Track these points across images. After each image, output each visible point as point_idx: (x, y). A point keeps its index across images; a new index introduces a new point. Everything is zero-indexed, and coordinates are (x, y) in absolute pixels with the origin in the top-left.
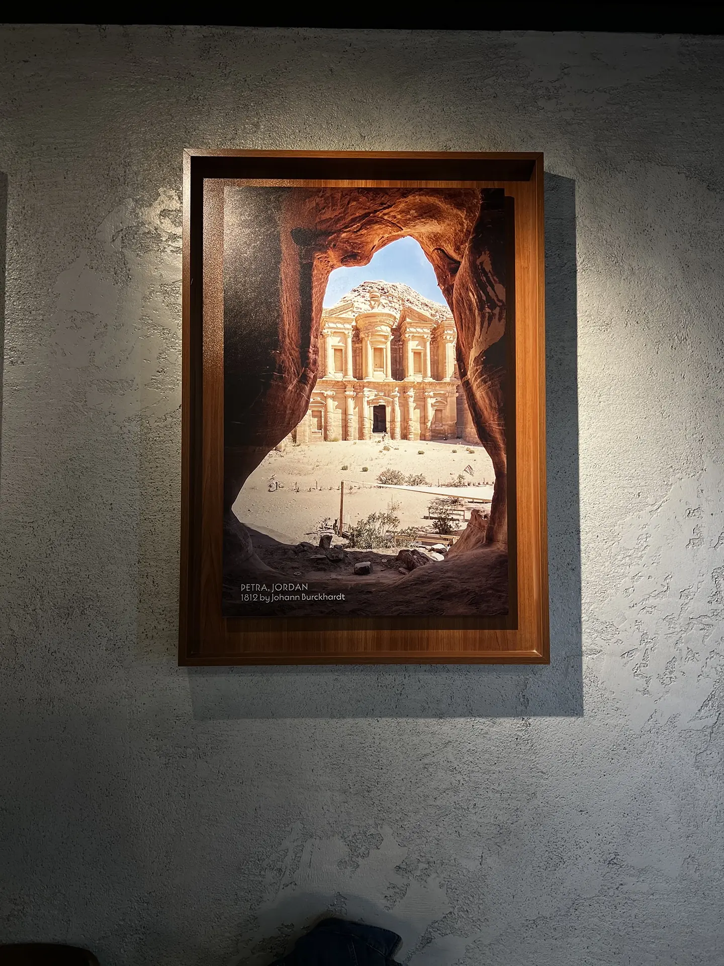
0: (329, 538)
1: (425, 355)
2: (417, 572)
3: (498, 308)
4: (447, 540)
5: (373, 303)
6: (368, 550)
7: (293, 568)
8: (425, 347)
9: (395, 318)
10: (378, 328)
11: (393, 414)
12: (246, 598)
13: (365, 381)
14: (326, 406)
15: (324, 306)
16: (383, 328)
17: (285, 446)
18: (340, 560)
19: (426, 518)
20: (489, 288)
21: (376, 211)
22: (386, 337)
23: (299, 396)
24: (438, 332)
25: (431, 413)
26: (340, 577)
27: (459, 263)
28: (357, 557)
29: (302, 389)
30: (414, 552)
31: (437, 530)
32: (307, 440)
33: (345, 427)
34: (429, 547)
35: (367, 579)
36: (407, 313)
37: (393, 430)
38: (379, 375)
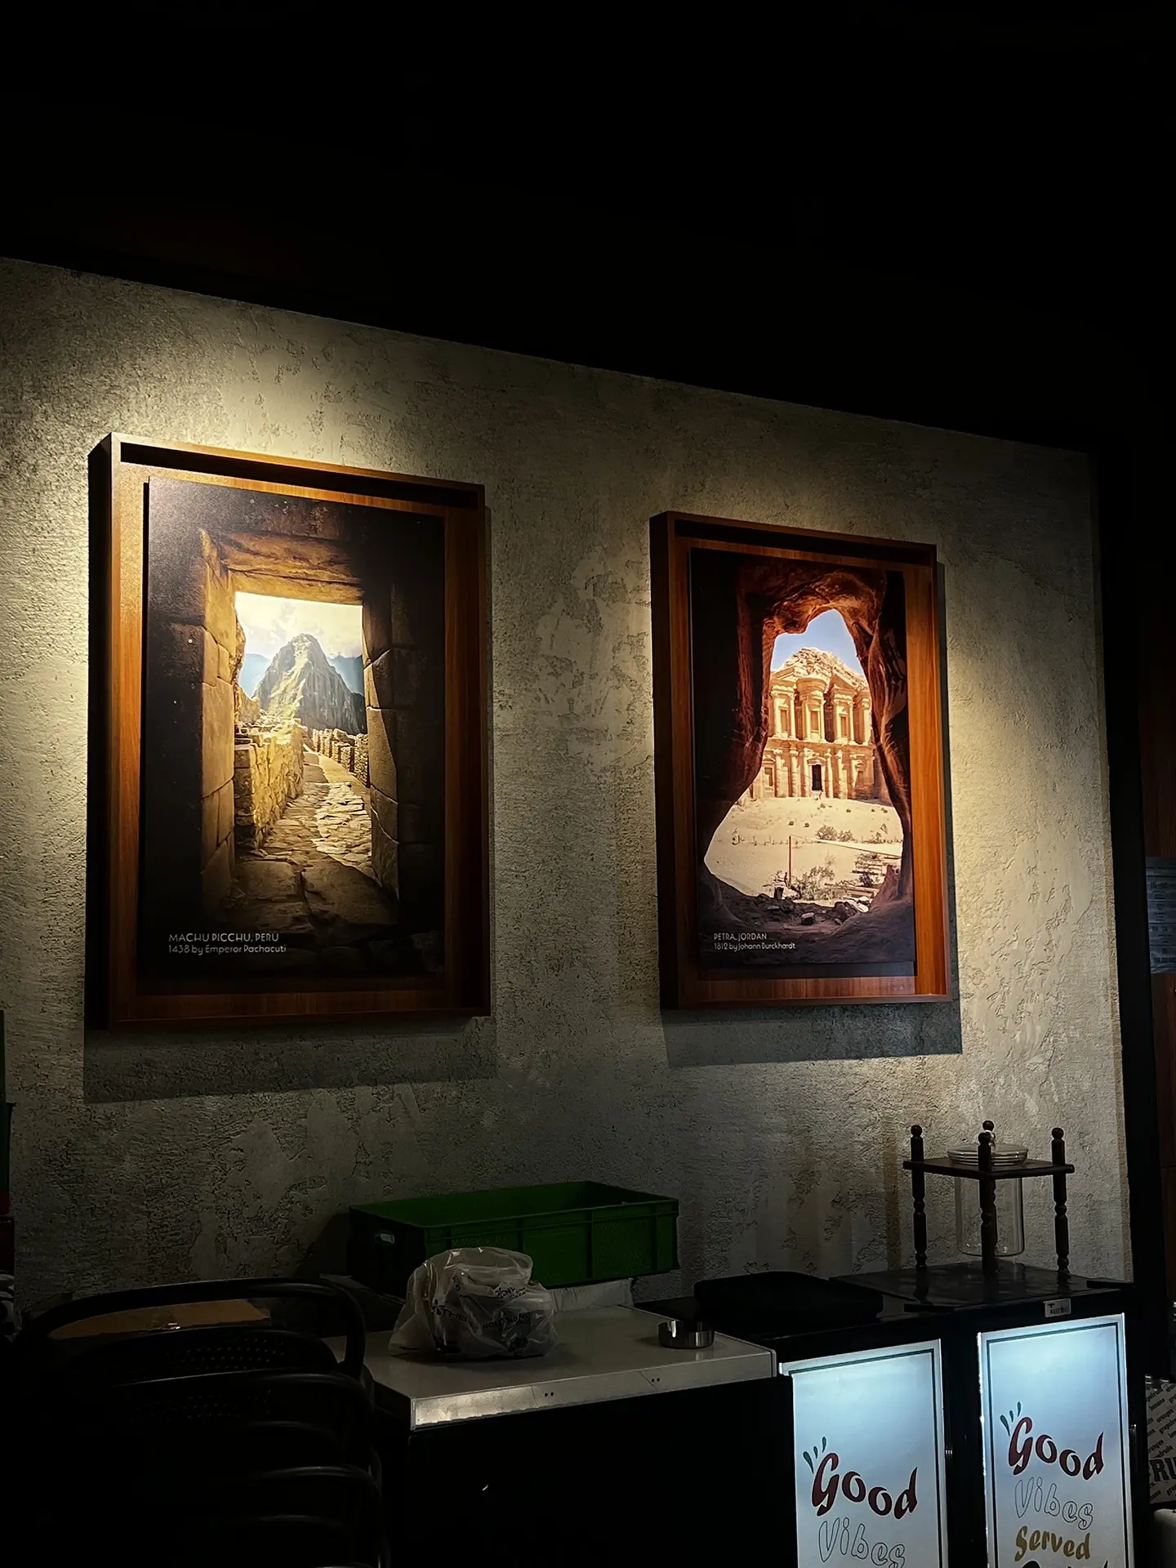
0: (781, 890)
1: (849, 719)
2: (848, 923)
4: (869, 892)
5: (809, 668)
6: (812, 902)
7: (754, 918)
8: (848, 712)
9: (826, 684)
10: (813, 693)
11: (827, 773)
12: (718, 947)
13: (805, 741)
14: (775, 764)
15: (772, 669)
16: (818, 692)
17: (745, 800)
18: (791, 911)
19: (854, 872)
20: (894, 662)
21: (809, 584)
22: (820, 701)
23: (754, 753)
24: (859, 699)
25: (855, 774)
26: (790, 927)
27: (871, 637)
28: (804, 908)
29: (757, 747)
30: (846, 904)
31: (862, 884)
32: (762, 796)
33: (791, 784)
34: (857, 899)
35: (811, 929)
36: (835, 680)
37: (827, 788)
38: (816, 737)
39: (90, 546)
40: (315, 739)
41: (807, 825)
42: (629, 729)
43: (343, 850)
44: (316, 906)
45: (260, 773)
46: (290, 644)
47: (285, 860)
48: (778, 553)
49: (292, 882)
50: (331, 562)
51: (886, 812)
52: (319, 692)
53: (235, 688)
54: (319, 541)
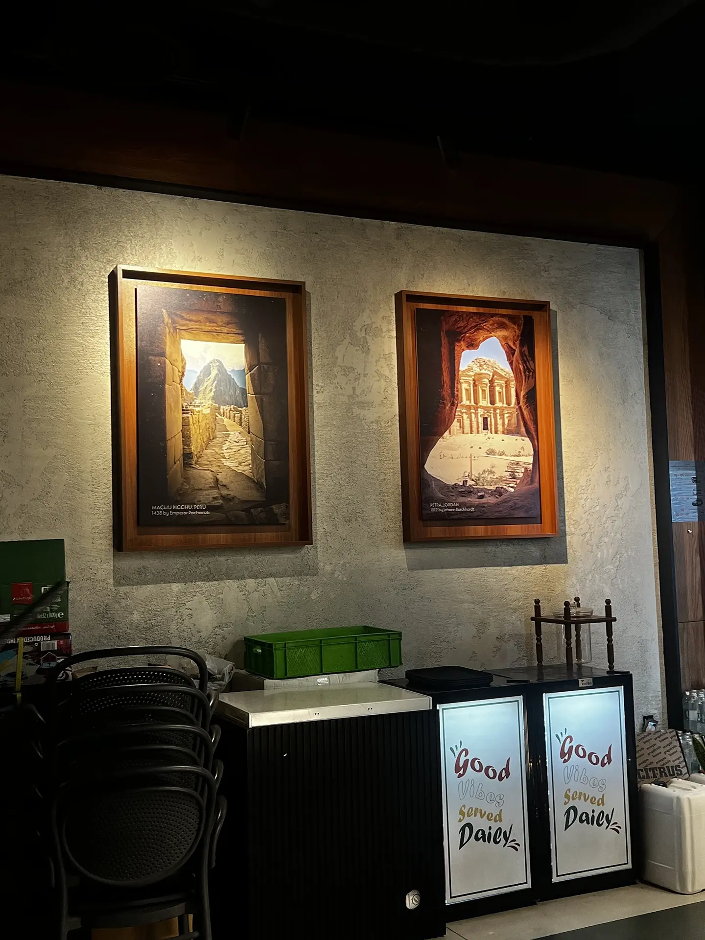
0: (466, 481)
1: (503, 393)
2: (503, 497)
3: (531, 373)
4: (514, 481)
5: (481, 368)
6: (483, 487)
7: (452, 496)
8: (503, 389)
9: (490, 376)
10: (483, 380)
11: (491, 421)
12: (433, 510)
14: (462, 417)
15: (460, 369)
16: (485, 380)
17: (446, 436)
18: (471, 492)
19: (506, 471)
20: (528, 363)
21: (480, 324)
22: (487, 384)
23: (451, 412)
24: (508, 383)
25: (506, 421)
26: (471, 500)
27: (515, 350)
28: (479, 490)
29: (452, 409)
30: (502, 488)
31: (511, 477)
32: (455, 433)
33: (471, 427)
34: (508, 485)
35: (483, 501)
36: (495, 373)
37: (491, 429)
38: (485, 402)
39: (110, 320)
40: (222, 411)
41: (480, 448)
42: (385, 402)
43: (237, 464)
44: (225, 492)
45: (195, 428)
46: (209, 364)
47: (208, 470)
48: (464, 309)
49: (211, 480)
50: (228, 323)
51: (523, 440)
52: (223, 388)
53: (181, 386)
54: (223, 313)
